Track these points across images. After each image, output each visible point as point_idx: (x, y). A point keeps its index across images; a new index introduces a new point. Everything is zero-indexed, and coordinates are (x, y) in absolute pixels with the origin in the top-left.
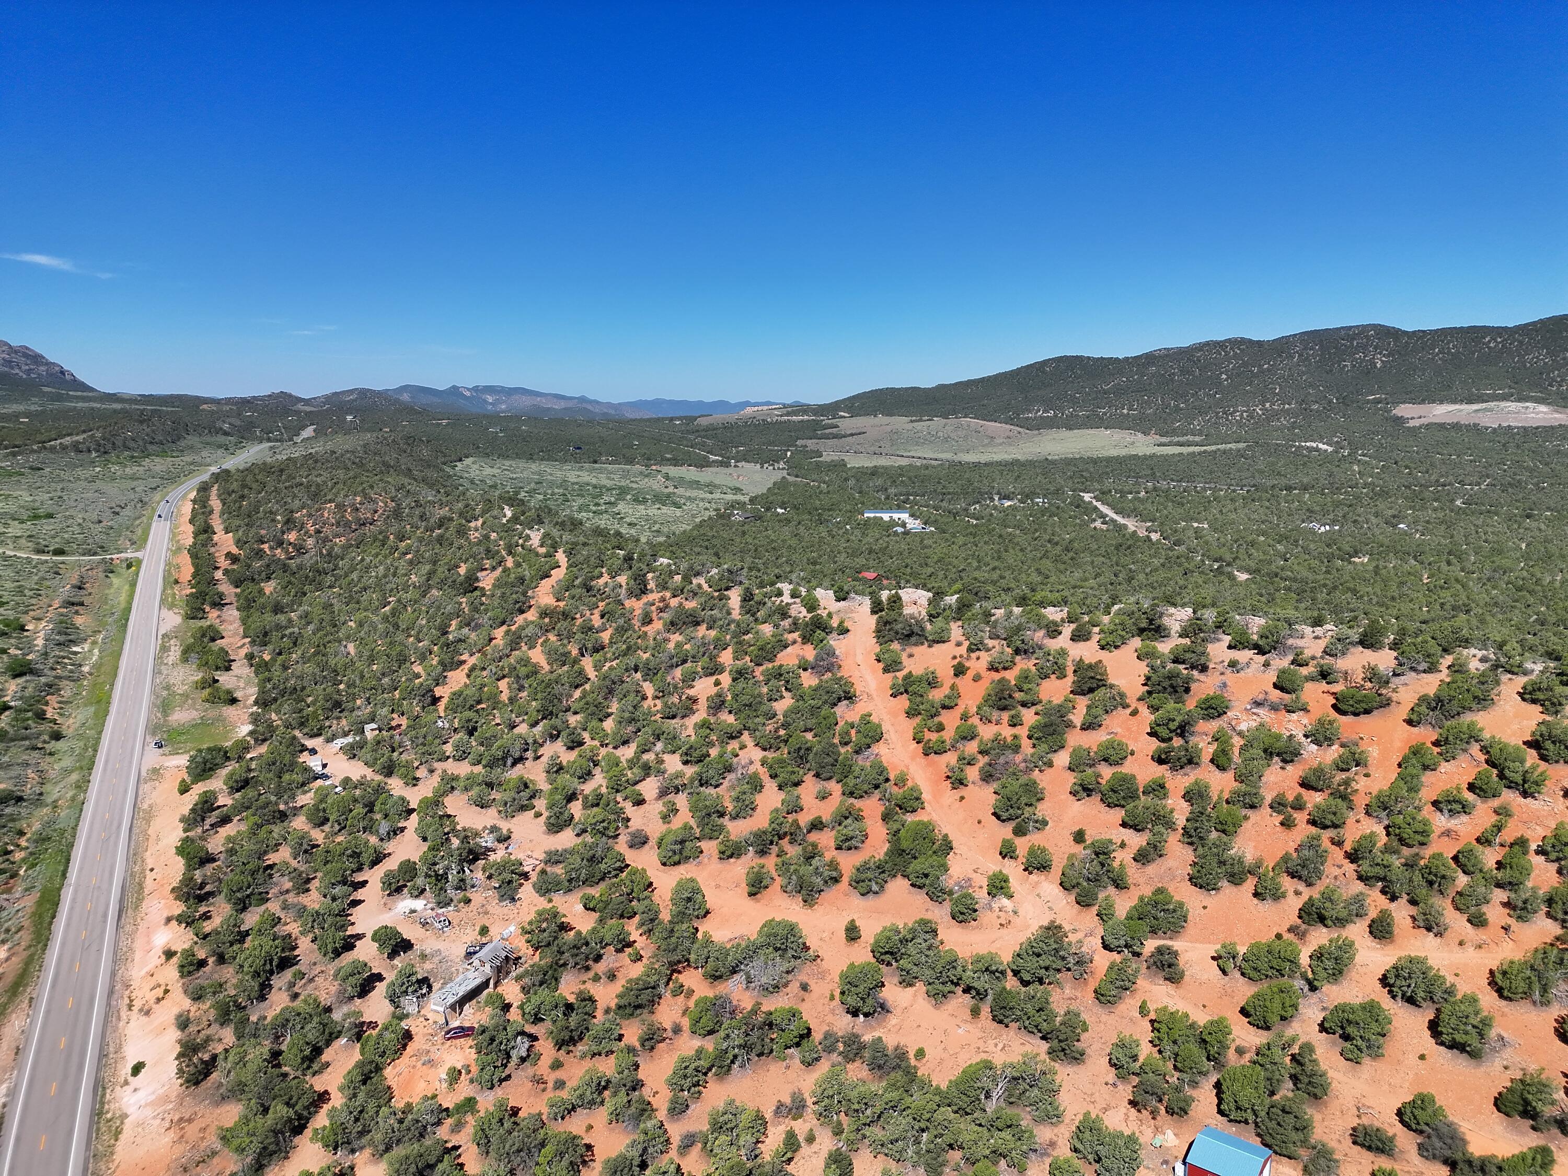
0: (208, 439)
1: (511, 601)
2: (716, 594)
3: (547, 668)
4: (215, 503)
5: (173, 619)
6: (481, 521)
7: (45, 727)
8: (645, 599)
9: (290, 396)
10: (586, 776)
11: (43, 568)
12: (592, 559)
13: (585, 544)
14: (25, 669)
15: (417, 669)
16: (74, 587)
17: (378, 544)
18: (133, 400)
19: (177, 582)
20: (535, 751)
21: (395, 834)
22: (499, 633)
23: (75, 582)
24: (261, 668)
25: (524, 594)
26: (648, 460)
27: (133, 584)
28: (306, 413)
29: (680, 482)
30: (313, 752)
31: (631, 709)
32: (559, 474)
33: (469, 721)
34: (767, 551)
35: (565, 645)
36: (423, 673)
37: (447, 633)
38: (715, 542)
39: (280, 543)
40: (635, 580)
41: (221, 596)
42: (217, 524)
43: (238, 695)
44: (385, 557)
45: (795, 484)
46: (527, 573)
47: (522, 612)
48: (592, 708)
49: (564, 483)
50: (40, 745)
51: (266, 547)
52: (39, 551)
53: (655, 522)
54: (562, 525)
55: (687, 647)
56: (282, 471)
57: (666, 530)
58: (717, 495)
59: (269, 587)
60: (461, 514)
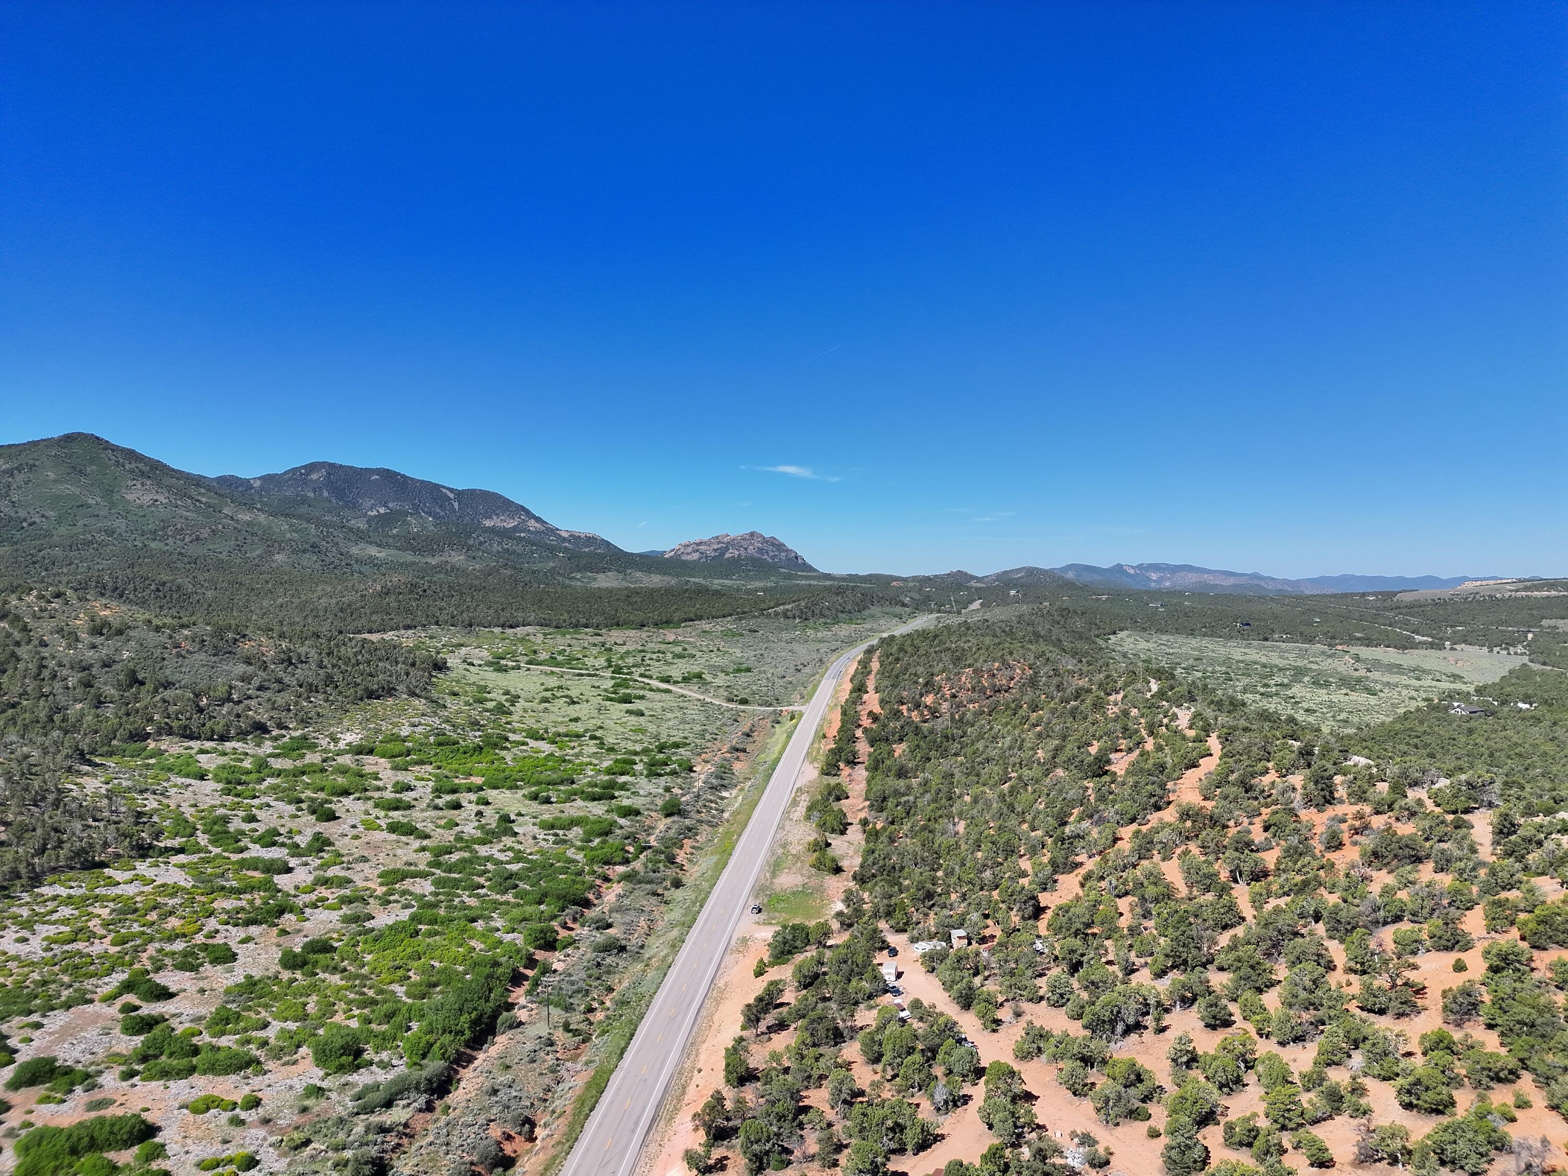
0: (889, 609)
1: (1144, 793)
2: (1450, 817)
3: (1183, 891)
4: (875, 665)
5: (811, 773)
6: (1122, 693)
7: (671, 872)
8: (1330, 812)
9: (966, 574)
10: (1231, 1085)
11: (727, 715)
12: (1255, 749)
13: (1246, 730)
14: (675, 810)
15: (1025, 864)
16: (744, 734)
17: (1009, 712)
18: (843, 579)
19: (824, 737)
20: (1158, 1020)
21: (955, 1105)
22: (1127, 832)
23: (746, 730)
24: (873, 835)
25: (1163, 786)
26: (1332, 639)
27: (789, 737)
28: (977, 589)
29: (1376, 665)
30: (894, 952)
31: (1308, 984)
32: (1222, 650)
33: (1072, 951)
34: (1509, 757)
35: (1210, 864)
36: (1030, 871)
37: (1065, 824)
38: (1427, 739)
39: (917, 706)
40: (1316, 783)
41: (855, 754)
42: (871, 684)
43: (844, 864)
44: (1014, 728)
45: (1542, 674)
46: (1168, 759)
47: (1158, 808)
48: (1246, 970)
49: (1227, 662)
50: (660, 891)
51: (904, 708)
52: (730, 700)
53: (1341, 710)
54: (1219, 705)
55: (1403, 895)
56: (936, 637)
57: (1356, 720)
58: (1427, 682)
59: (900, 749)
60: (1100, 686)
